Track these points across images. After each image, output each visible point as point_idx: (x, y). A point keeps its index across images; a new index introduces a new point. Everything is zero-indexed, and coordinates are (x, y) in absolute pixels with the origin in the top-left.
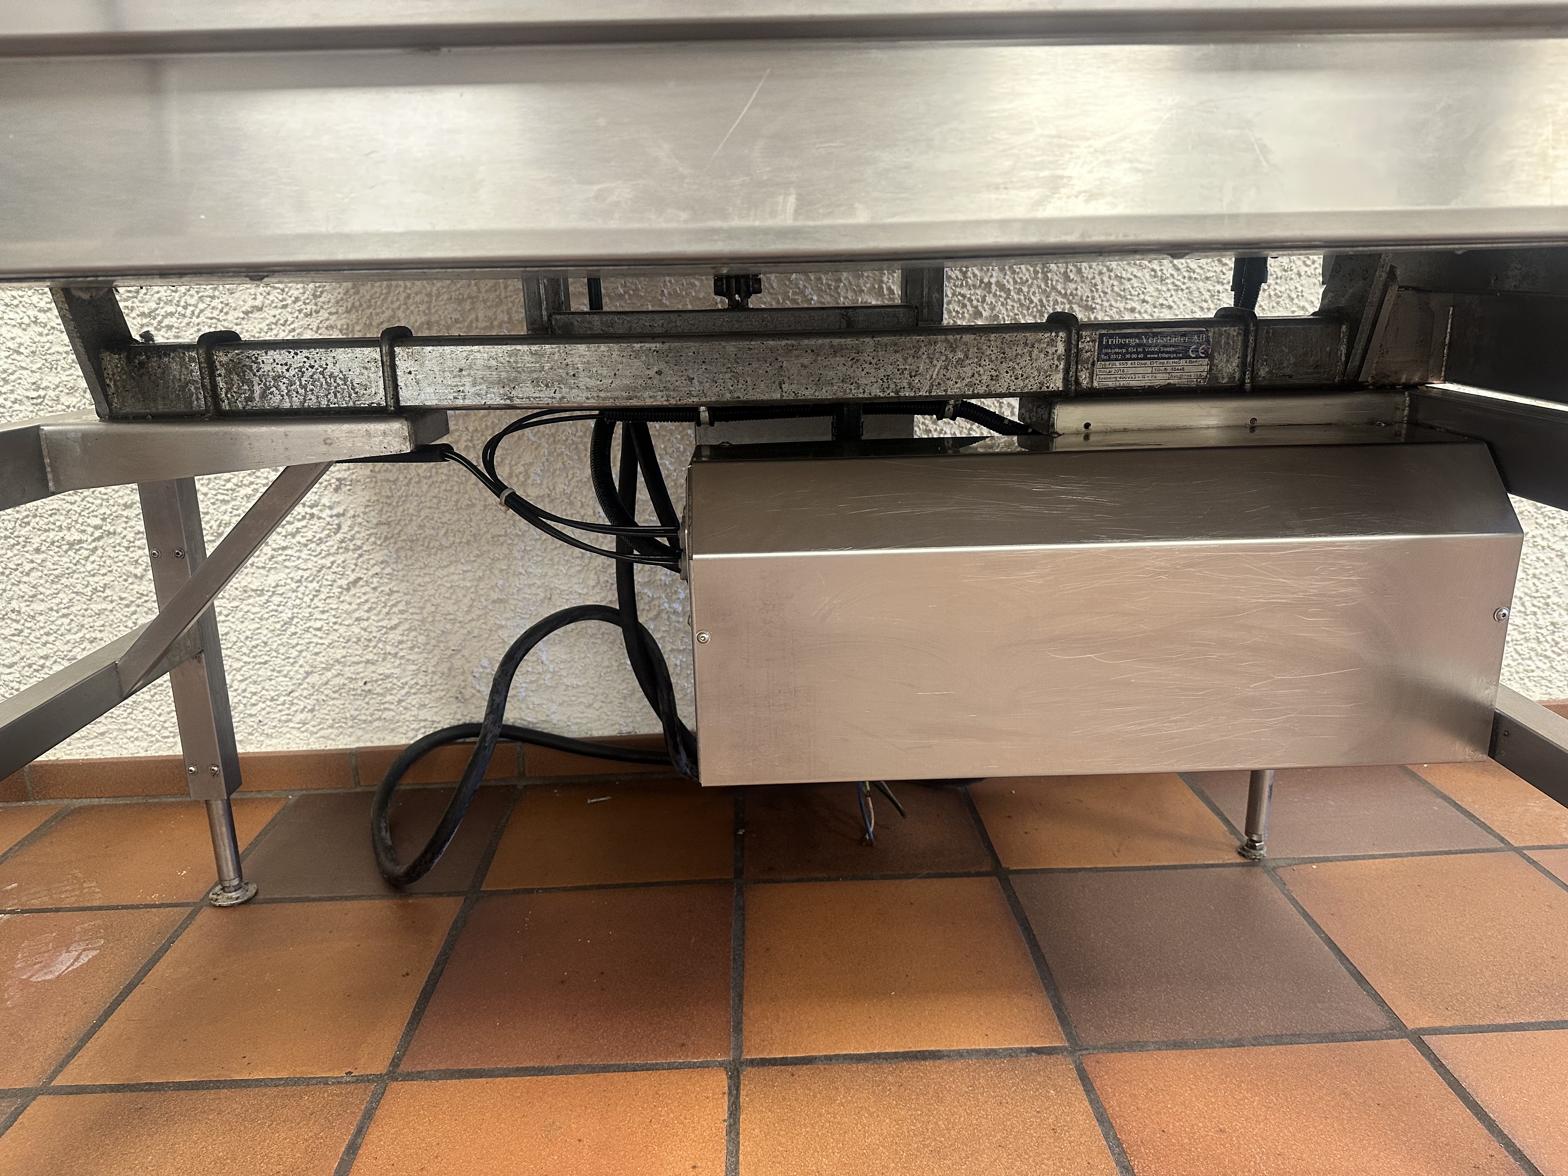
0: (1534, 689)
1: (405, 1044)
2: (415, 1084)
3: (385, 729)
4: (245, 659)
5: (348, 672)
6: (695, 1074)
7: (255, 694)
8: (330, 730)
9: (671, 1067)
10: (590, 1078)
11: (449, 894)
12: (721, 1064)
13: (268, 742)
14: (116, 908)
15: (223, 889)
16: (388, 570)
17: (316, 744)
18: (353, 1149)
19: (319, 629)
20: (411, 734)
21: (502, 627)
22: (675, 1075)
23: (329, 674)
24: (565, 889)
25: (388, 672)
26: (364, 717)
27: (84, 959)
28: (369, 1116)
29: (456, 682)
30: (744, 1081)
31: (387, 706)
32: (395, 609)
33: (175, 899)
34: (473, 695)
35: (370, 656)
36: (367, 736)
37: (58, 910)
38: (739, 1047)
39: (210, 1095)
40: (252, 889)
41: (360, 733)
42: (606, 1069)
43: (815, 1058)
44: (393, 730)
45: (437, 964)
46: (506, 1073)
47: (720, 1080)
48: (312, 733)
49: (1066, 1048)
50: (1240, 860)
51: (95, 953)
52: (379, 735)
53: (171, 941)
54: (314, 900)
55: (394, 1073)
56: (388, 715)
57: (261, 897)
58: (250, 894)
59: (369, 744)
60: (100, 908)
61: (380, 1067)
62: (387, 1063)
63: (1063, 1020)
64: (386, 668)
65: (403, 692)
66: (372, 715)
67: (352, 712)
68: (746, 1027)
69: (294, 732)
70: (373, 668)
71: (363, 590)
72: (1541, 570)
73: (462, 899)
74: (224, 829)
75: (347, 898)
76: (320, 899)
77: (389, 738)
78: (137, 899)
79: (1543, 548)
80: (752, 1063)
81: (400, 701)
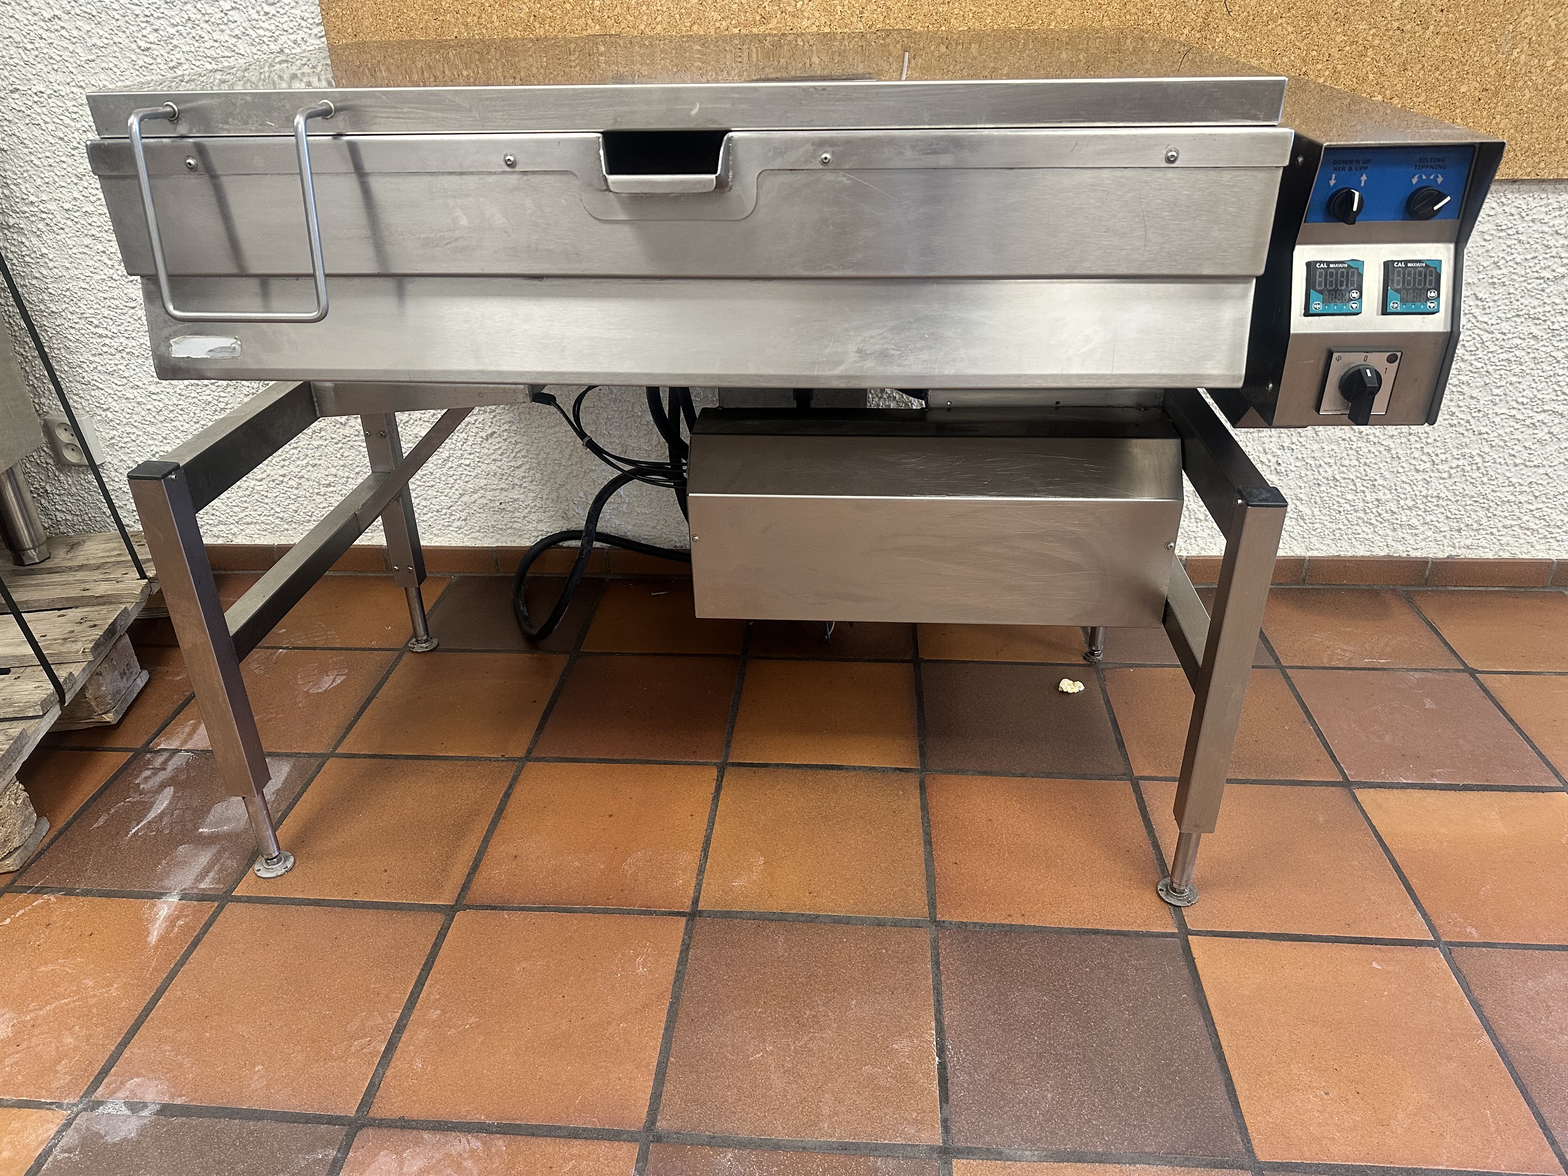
0: (1359, 547)
1: (535, 742)
2: (541, 764)
3: (515, 535)
4: (418, 483)
5: (489, 495)
6: (699, 768)
7: (426, 507)
8: (478, 534)
9: (686, 764)
10: (640, 766)
11: (560, 653)
12: (715, 764)
13: (435, 539)
14: (351, 649)
15: (417, 641)
16: (514, 428)
17: (469, 543)
18: (507, 795)
19: (468, 465)
20: (533, 539)
21: (592, 470)
22: (688, 768)
23: (476, 496)
24: (634, 654)
25: (515, 497)
26: (500, 527)
27: (338, 681)
28: (515, 779)
29: (562, 506)
30: (726, 773)
31: (516, 519)
32: (519, 455)
33: (387, 646)
34: (574, 516)
35: (504, 486)
36: (504, 539)
37: (315, 649)
38: (727, 756)
39: (426, 763)
40: (435, 642)
41: (498, 536)
42: (648, 762)
43: (770, 764)
44: (520, 536)
45: (552, 697)
46: (592, 761)
47: (715, 772)
48: (466, 535)
49: (917, 769)
50: (1082, 662)
51: (344, 677)
52: (511, 538)
53: (389, 673)
54: (475, 651)
55: (529, 757)
56: (515, 525)
57: (441, 647)
58: (434, 645)
59: (504, 545)
60: (341, 649)
61: (521, 753)
62: (525, 751)
63: (922, 754)
64: (515, 494)
65: (527, 511)
66: (506, 525)
67: (493, 523)
68: (733, 745)
69: (454, 533)
70: (506, 493)
71: (497, 440)
72: (1371, 460)
73: (568, 656)
74: (417, 605)
75: (496, 651)
76: (479, 651)
77: (518, 541)
78: (363, 644)
79: (1375, 443)
80: (733, 764)
81: (524, 517)
